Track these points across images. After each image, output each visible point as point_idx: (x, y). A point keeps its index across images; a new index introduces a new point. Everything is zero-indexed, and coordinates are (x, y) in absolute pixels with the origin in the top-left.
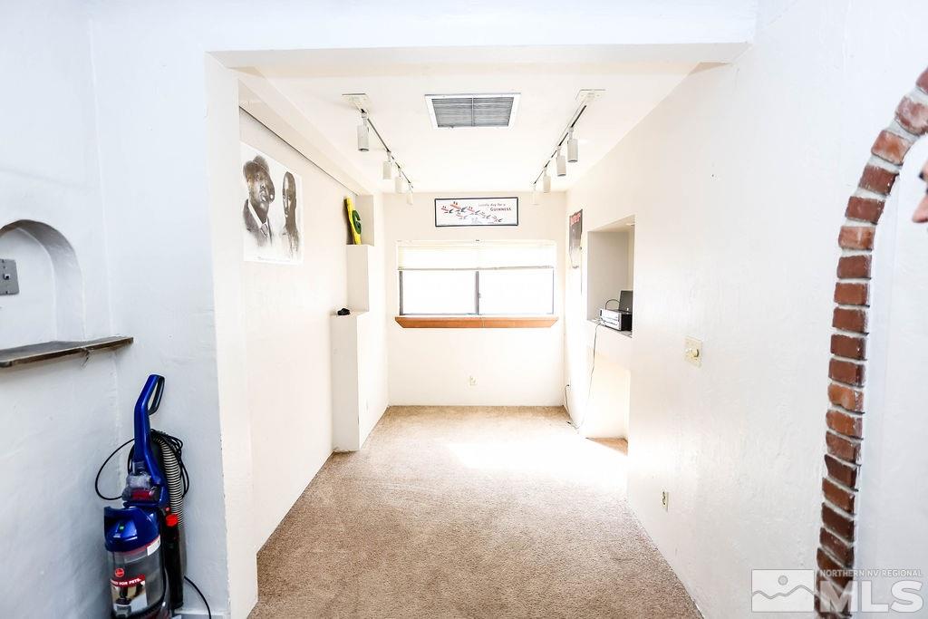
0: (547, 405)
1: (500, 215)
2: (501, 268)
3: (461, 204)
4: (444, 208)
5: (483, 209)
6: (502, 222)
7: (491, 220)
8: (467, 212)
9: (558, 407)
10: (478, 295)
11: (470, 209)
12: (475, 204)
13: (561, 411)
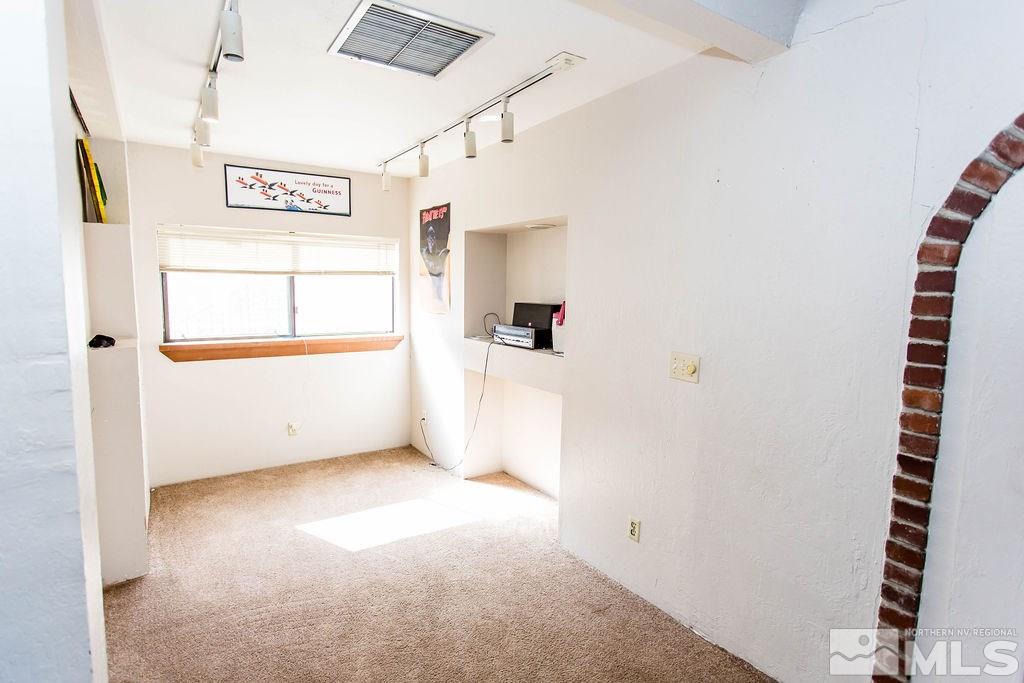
0: (392, 447)
1: (325, 199)
2: (326, 273)
3: (269, 177)
4: (240, 180)
5: (301, 189)
6: (329, 210)
7: (313, 206)
8: (278, 191)
9: (404, 448)
10: (294, 310)
11: (283, 186)
12: (290, 181)
13: (411, 451)
